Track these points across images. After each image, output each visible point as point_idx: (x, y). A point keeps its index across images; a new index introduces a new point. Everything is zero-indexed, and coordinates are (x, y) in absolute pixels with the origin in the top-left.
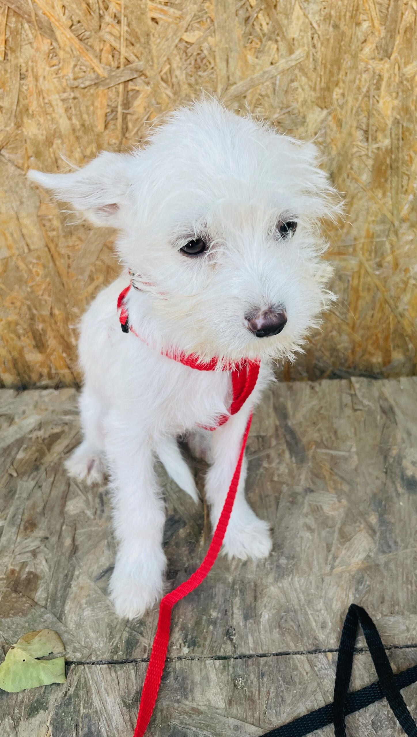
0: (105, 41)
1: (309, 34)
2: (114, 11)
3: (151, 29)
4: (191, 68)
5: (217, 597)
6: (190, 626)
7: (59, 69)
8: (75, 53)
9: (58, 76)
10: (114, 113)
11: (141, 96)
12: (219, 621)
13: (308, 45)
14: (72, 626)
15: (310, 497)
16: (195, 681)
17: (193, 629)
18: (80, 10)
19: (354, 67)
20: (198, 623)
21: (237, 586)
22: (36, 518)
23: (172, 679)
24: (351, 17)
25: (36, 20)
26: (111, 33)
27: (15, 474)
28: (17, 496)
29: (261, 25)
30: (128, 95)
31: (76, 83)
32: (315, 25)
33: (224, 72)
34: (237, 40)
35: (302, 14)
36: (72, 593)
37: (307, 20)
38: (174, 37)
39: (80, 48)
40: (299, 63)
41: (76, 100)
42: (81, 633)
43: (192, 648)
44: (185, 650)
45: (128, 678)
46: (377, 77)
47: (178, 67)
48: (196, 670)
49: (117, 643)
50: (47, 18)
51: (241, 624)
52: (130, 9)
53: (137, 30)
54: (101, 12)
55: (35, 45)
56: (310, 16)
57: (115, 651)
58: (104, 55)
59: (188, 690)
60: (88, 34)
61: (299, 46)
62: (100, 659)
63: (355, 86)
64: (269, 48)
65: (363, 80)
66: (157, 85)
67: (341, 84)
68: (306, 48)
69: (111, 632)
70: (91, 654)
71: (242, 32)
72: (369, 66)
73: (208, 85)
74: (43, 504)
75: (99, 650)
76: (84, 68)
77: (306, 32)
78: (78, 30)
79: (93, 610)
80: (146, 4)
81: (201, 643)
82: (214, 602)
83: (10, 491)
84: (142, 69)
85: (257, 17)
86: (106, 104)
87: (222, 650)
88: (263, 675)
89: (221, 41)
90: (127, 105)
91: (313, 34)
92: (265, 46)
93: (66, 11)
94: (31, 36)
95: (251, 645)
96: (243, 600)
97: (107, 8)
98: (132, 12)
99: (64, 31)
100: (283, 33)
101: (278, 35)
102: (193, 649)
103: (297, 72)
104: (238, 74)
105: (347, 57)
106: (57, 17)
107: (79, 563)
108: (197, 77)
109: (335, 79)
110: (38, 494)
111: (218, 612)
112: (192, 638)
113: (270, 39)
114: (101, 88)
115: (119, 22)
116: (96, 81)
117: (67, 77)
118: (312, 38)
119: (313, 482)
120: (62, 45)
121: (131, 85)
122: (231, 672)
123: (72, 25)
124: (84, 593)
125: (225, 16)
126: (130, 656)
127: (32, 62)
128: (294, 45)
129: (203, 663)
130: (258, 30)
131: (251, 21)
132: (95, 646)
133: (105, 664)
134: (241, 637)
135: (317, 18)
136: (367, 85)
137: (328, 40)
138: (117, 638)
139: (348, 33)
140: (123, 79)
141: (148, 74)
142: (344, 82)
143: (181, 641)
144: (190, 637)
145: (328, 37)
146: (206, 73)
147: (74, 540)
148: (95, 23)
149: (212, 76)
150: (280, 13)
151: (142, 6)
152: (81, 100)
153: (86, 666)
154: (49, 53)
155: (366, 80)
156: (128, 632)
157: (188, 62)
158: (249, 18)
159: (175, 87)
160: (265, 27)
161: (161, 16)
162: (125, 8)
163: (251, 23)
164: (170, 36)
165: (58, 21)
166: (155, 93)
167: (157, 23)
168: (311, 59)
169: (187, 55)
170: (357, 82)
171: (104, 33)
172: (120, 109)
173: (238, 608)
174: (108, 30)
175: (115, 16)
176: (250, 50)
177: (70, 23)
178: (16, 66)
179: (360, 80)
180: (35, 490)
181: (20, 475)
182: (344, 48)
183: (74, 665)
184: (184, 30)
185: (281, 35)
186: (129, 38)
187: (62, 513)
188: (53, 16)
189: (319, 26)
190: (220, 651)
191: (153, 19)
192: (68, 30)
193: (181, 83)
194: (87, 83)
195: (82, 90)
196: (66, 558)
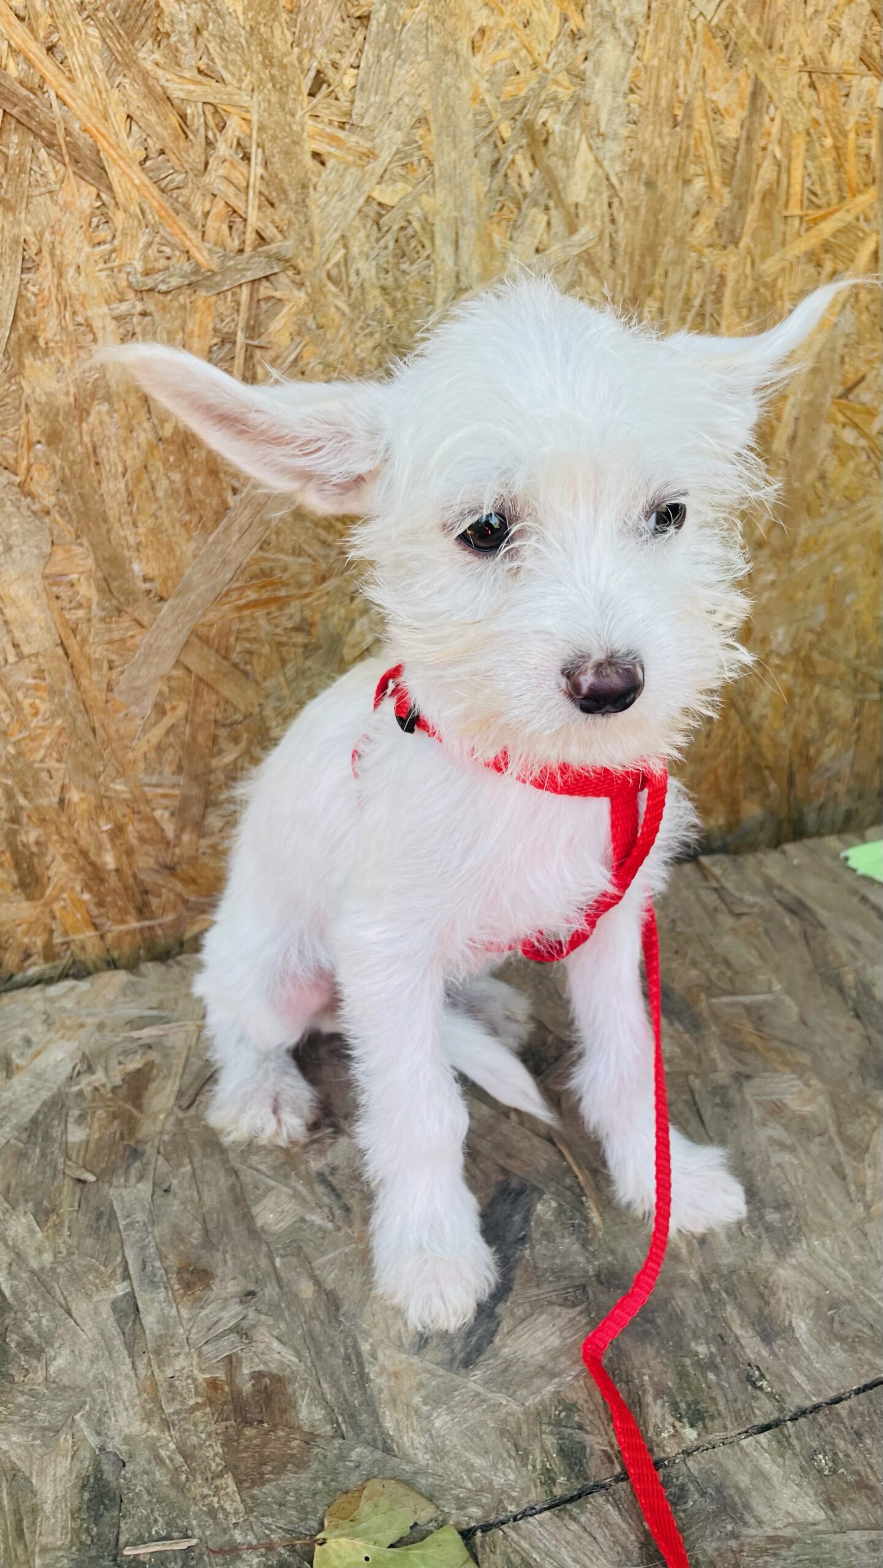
0: (215, 196)
1: (605, 196)
2: (237, 133)
3: (310, 175)
4: (387, 257)
5: (688, 1316)
6: (670, 1384)
7: (114, 251)
8: (150, 217)
9: (109, 265)
10: (228, 346)
11: (286, 309)
12: (718, 1360)
13: (603, 217)
14: (423, 1458)
15: (750, 1090)
16: (742, 1485)
17: (680, 1388)
18: (165, 128)
19: (679, 261)
20: (682, 1375)
21: (714, 1286)
22: (199, 1258)
23: (696, 1496)
24: (677, 169)
25: (67, 144)
26: (227, 179)
27: (91, 1178)
28: (122, 1223)
29: (520, 176)
30: (258, 307)
31: (150, 282)
32: (614, 181)
33: (450, 263)
34: (474, 204)
35: (592, 158)
36: (380, 1391)
37: (600, 171)
38: (356, 194)
39: (162, 207)
40: (586, 251)
41: (148, 319)
42: (452, 1466)
43: (700, 1424)
44: (690, 1434)
45: (607, 1524)
46: (717, 280)
47: (361, 253)
48: (730, 1465)
49: (543, 1462)
50: (91, 141)
51: (765, 1353)
52: (271, 132)
53: (282, 175)
54: (210, 135)
55: (61, 198)
56: (606, 163)
57: (549, 1478)
58: (211, 223)
59: (740, 1506)
60: (179, 178)
61: (586, 217)
62: (525, 1506)
63: (681, 295)
64: (534, 221)
65: (694, 284)
66: (321, 289)
67: (657, 292)
68: (598, 223)
69: (516, 1445)
70: (501, 1501)
71: (486, 189)
72: (704, 260)
73: (419, 290)
74: (198, 1225)
75: (513, 1488)
76: (168, 250)
77: (598, 192)
78: (158, 169)
79: (450, 1411)
80: (302, 125)
81: (712, 1409)
82: (688, 1326)
83: (100, 1216)
84: (289, 256)
85: (513, 161)
86: (211, 327)
87: (757, 1412)
88: (859, 1435)
89: (445, 204)
90: (253, 329)
91: (610, 197)
92: (526, 216)
93: (135, 128)
94: (52, 176)
95: (807, 1387)
96: (742, 1308)
97: (222, 127)
98: (274, 138)
99: (128, 171)
100: (559, 193)
101: (550, 196)
102: (705, 1427)
103: (582, 268)
104: (476, 269)
105: (669, 240)
106: (113, 140)
107: (358, 1326)
108: (398, 274)
109: (647, 281)
110: (175, 1206)
111: (708, 1343)
112: (689, 1406)
113: (535, 204)
114: (202, 293)
115: (247, 157)
116: (193, 279)
117: (128, 269)
118: (610, 205)
119: (741, 1061)
120: (121, 198)
121: (264, 290)
122: (798, 1448)
123: (146, 159)
124: (408, 1383)
125: (454, 155)
126: (587, 1479)
127: (53, 233)
128: (577, 215)
129: (737, 1448)
130: (514, 185)
131: (502, 169)
132: (499, 1481)
133: (541, 1511)
134: (779, 1378)
135: (618, 167)
136: (701, 293)
137: (637, 209)
138: (537, 1452)
139: (671, 197)
140: (250, 275)
141: (301, 266)
142: (662, 288)
143: (670, 1419)
144: (683, 1406)
145: (637, 203)
146: (415, 267)
147: (317, 1283)
148: (195, 156)
149: (425, 272)
150: (554, 154)
151: (294, 127)
152: (157, 317)
153: (503, 1527)
154: (93, 215)
155: (698, 285)
156: (551, 1433)
157: (382, 243)
158: (497, 161)
159: (354, 293)
160: (526, 181)
161: (332, 150)
162: (259, 129)
163: (502, 172)
164: (348, 191)
165: (116, 147)
166: (314, 304)
167: (323, 163)
168: (607, 244)
169: (379, 229)
170: (685, 287)
171: (213, 179)
172: (240, 338)
173: (742, 1326)
174: (221, 172)
175: (239, 144)
176: (498, 224)
177: (142, 155)
178: (16, 241)
179: (689, 284)
180: (158, 1202)
181: (106, 1175)
182: (663, 224)
183: (479, 1534)
184: (376, 178)
185: (555, 196)
186: (266, 192)
187: (254, 1233)
188: (103, 136)
189: (621, 183)
190: (755, 1416)
191: (316, 155)
192: (137, 168)
193: (367, 285)
194: (174, 282)
195: (161, 297)
196: (322, 1322)
